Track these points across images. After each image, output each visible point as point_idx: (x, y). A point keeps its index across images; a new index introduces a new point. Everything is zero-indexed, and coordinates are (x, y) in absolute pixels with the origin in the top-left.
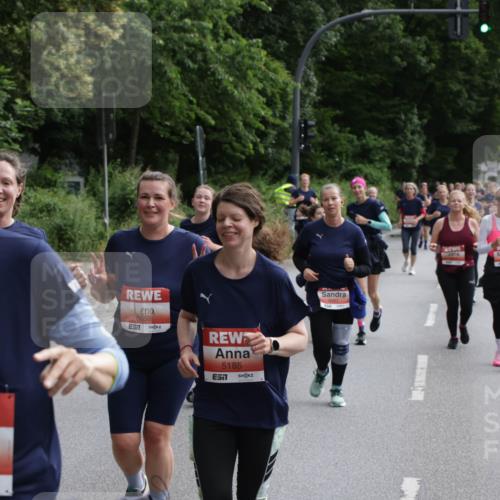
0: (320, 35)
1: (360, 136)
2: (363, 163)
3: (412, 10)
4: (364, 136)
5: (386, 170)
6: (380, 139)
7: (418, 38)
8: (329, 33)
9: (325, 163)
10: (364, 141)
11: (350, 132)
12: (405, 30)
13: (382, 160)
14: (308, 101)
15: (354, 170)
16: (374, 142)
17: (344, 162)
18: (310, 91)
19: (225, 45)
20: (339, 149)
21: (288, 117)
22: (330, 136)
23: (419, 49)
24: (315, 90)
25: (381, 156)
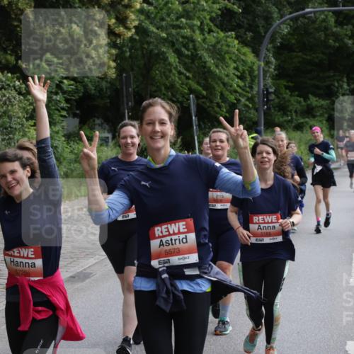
0: (275, 28)
1: (306, 99)
2: (309, 118)
3: (341, 8)
4: (309, 99)
5: (324, 122)
6: (320, 100)
7: (345, 27)
8: (282, 26)
9: (281, 119)
10: (309, 102)
11: (298, 96)
12: (336, 22)
13: (322, 115)
14: (268, 75)
15: (302, 123)
16: (316, 103)
17: (294, 117)
18: (269, 67)
19: (208, 37)
20: (291, 108)
21: (254, 86)
22: (284, 98)
23: (347, 35)
24: (273, 67)
25: (321, 112)
